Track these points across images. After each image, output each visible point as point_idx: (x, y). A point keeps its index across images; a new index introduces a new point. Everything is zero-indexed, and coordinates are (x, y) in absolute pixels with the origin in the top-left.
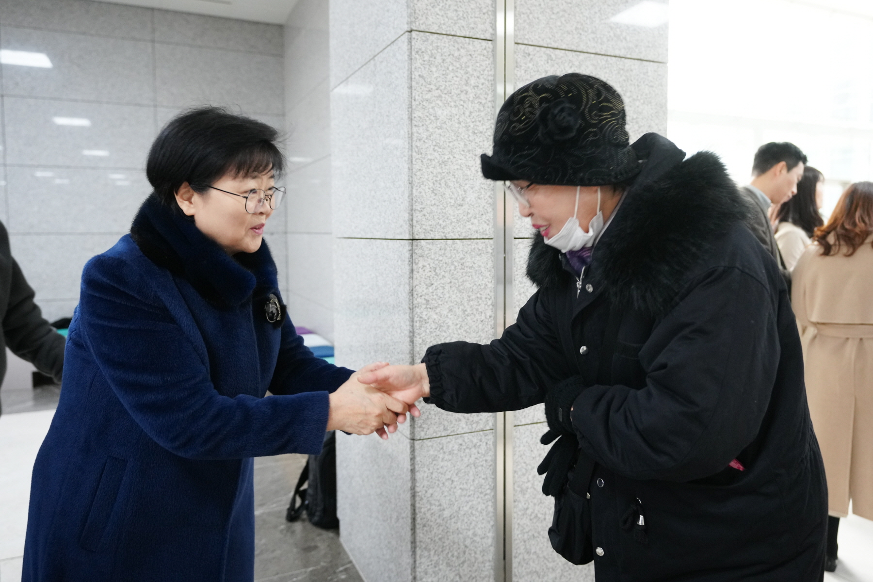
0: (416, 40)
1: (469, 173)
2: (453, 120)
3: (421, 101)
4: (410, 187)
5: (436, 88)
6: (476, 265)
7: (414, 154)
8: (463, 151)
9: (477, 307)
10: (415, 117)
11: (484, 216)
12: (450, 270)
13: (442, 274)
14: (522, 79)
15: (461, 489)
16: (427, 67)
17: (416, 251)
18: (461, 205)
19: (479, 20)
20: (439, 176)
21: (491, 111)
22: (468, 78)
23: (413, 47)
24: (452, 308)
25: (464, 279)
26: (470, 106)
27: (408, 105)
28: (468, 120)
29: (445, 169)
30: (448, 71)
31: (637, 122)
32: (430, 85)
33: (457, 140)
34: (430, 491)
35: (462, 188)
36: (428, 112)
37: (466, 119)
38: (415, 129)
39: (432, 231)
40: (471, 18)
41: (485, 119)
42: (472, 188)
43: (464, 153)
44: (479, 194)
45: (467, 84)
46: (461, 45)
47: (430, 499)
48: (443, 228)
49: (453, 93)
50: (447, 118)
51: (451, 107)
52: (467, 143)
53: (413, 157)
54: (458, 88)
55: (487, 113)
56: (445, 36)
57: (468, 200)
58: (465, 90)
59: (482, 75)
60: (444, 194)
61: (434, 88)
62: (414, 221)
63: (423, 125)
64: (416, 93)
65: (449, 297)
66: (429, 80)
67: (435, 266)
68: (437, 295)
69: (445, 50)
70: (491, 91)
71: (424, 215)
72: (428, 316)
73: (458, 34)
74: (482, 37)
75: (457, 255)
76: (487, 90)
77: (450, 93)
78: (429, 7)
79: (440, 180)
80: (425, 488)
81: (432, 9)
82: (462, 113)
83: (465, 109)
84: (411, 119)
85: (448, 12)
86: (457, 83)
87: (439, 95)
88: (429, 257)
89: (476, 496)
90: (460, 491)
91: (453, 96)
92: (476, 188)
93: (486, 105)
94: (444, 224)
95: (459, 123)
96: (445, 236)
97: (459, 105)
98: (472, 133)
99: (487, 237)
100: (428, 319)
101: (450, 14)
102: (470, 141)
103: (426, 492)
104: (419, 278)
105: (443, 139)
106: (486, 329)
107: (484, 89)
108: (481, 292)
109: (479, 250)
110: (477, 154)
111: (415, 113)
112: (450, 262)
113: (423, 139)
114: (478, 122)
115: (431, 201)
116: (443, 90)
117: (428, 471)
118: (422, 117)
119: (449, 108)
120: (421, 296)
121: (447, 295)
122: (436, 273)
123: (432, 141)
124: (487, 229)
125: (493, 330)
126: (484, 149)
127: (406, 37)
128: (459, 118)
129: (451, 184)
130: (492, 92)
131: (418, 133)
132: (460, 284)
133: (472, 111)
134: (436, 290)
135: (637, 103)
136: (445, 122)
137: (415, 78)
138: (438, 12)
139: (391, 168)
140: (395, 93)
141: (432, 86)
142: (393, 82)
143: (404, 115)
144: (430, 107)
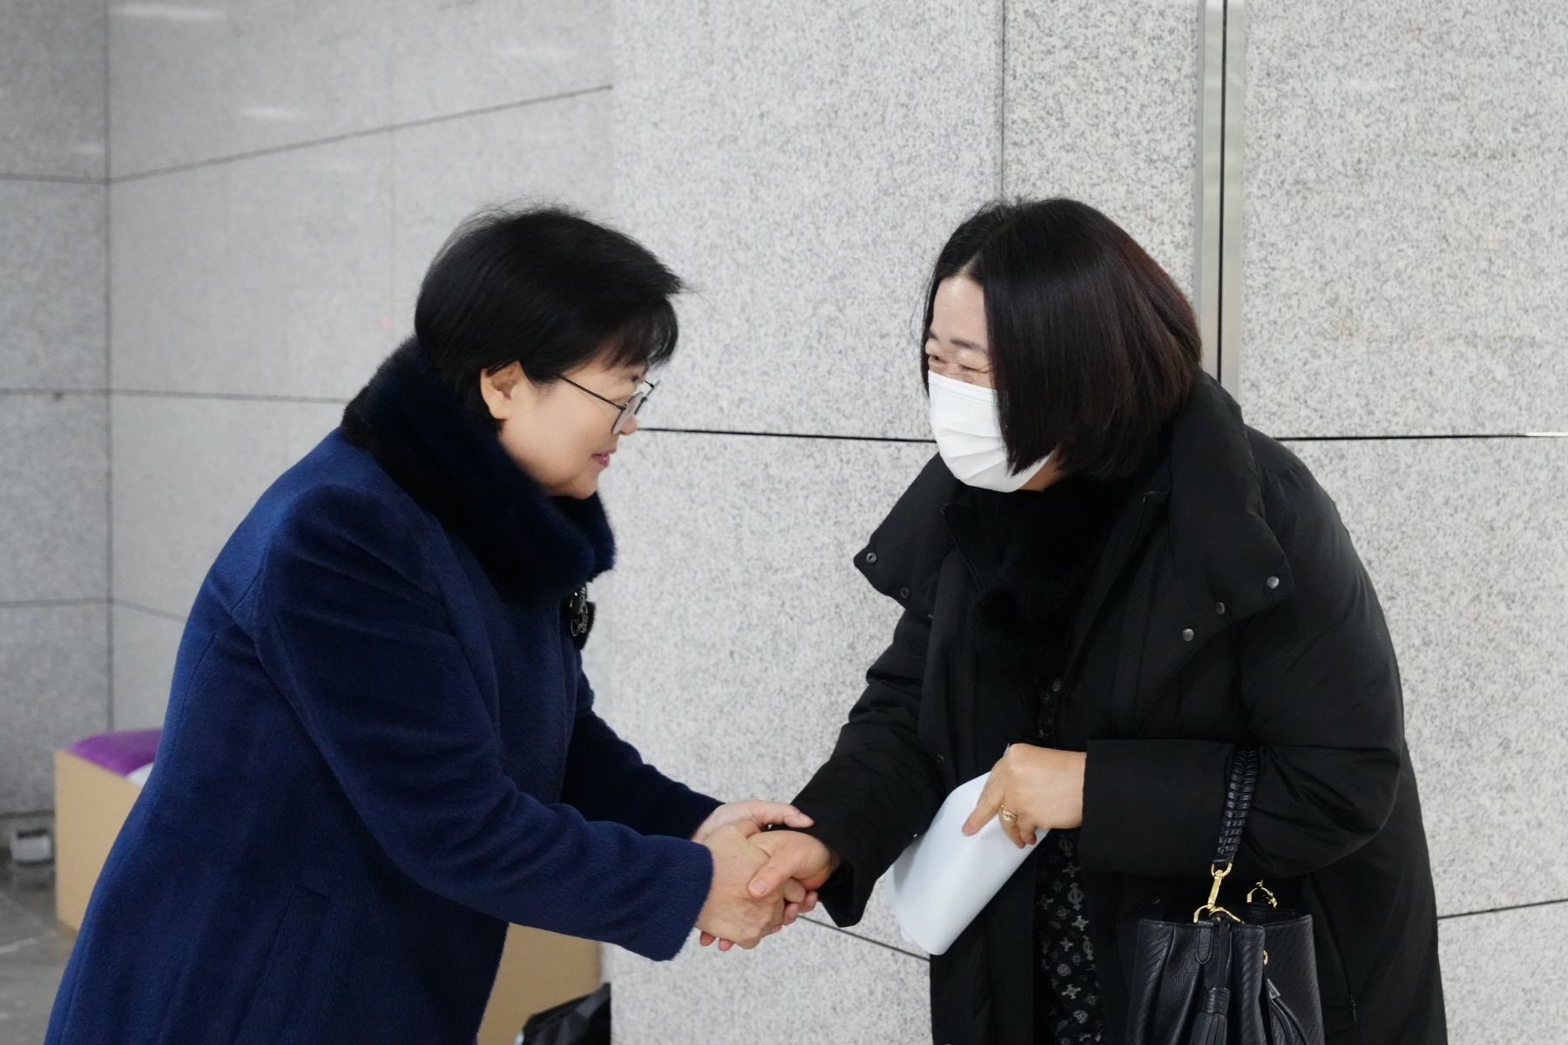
2: (1100, 127)
3: (1030, 77)
5: (1064, 43)
8: (1124, 208)
10: (1014, 122)
14: (1265, 16)
21: (1190, 101)
22: (1139, 15)
26: (1141, 92)
27: (996, 89)
28: (1137, 128)
31: (1537, 125)
32: (1051, 36)
33: (1111, 180)
36: (1044, 108)
37: (1132, 125)
38: (1012, 153)
41: (1177, 123)
43: (1126, 215)
45: (1135, 32)
49: (1102, 58)
50: (1087, 124)
51: (1097, 92)
52: (1133, 187)
54: (1115, 43)
55: (1180, 106)
58: (1132, 48)
59: (1170, 6)
61: (1059, 44)
64: (1017, 59)
66: (1048, 24)
70: (1190, 49)
76: (1180, 47)
77: (1097, 57)
82: (1122, 110)
83: (1128, 97)
84: (1002, 126)
86: (1112, 30)
87: (1071, 62)
91: (1101, 63)
93: (1179, 87)
95: (1116, 135)
97: (1115, 88)
98: (1145, 161)
102: (1139, 181)
105: (1077, 177)
107: (1173, 45)
110: (1155, 216)
111: (1014, 112)
113: (1032, 179)
114: (1159, 131)
116: (1079, 49)
118: (1030, 120)
119: (1093, 96)
123: (1053, 183)
126: (1172, 204)
128: (1114, 123)
130: (1193, 51)
131: (1019, 161)
133: (1146, 102)
135: (1539, 73)
136: (1083, 133)
139: (916, 249)
140: (942, 49)
141: (1055, 41)
142: (933, 19)
143: (980, 114)
144: (1050, 94)
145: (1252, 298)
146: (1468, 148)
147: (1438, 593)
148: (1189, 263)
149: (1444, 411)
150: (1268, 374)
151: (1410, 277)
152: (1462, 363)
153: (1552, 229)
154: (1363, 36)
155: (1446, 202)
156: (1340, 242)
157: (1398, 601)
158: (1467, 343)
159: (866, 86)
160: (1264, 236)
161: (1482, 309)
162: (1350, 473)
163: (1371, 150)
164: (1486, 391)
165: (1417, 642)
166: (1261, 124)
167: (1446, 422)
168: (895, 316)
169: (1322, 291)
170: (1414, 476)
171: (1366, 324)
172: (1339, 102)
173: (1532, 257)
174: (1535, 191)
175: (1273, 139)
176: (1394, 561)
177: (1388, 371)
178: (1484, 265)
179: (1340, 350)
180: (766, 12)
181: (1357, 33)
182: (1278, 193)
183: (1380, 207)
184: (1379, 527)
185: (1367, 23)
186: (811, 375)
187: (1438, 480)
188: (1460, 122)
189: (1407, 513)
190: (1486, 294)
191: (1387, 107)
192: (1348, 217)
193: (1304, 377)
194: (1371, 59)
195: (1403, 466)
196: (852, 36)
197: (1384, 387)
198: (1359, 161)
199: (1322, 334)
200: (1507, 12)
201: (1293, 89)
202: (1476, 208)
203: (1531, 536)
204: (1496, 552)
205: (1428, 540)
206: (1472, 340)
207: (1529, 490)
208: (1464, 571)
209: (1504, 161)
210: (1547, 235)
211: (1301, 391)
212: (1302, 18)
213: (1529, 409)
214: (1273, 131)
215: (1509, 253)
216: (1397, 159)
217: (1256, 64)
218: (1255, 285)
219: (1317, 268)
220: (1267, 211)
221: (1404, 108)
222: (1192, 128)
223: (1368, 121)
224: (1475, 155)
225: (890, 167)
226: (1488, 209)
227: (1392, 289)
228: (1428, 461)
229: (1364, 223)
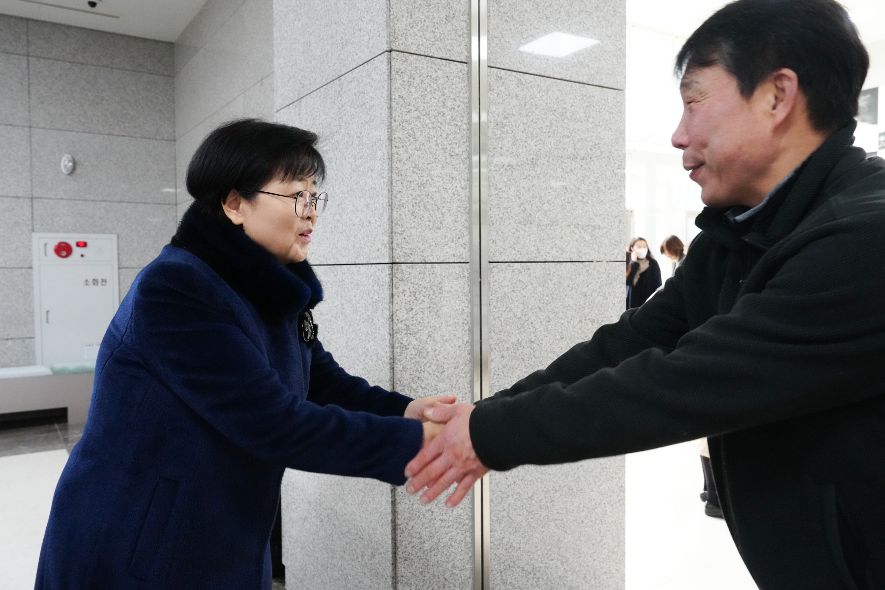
0: (396, 60)
1: (446, 196)
2: (431, 142)
3: (401, 121)
4: (390, 209)
5: (415, 109)
6: (454, 289)
7: (394, 176)
9: (454, 332)
10: (395, 138)
11: (461, 240)
12: (429, 295)
13: (421, 299)
14: (495, 102)
15: (440, 519)
16: (407, 87)
17: (397, 275)
18: (439, 228)
19: (455, 42)
20: (419, 199)
21: (466, 133)
22: (445, 99)
23: (393, 67)
24: (431, 333)
25: (443, 303)
26: (447, 129)
27: (388, 126)
28: (446, 143)
29: (424, 191)
30: (426, 93)
31: (599, 148)
32: (409, 105)
33: (435, 162)
34: (411, 523)
35: (440, 211)
36: (407, 133)
37: (444, 141)
38: (395, 150)
39: (412, 254)
40: (448, 39)
41: (461, 141)
42: (449, 211)
43: (442, 176)
44: (456, 217)
45: (444, 106)
46: (438, 66)
47: (411, 531)
48: (422, 252)
49: (430, 115)
50: (425, 140)
51: (429, 128)
52: (445, 165)
53: (393, 178)
54: (436, 110)
55: (462, 135)
56: (423, 57)
57: (446, 223)
58: (443, 112)
59: (458, 97)
60: (423, 216)
61: (413, 109)
62: (395, 245)
63: (403, 146)
64: (395, 114)
65: (429, 323)
66: (408, 101)
67: (414, 291)
68: (417, 320)
69: (423, 71)
70: (466, 113)
71: (404, 238)
72: (408, 342)
73: (435, 56)
74: (458, 59)
75: (436, 280)
76: (462, 113)
78: (408, 28)
79: (419, 203)
80: (406, 521)
81: (411, 30)
82: (439, 135)
83: (442, 131)
84: (391, 140)
85: (426, 33)
86: (435, 105)
87: (418, 116)
88: (409, 282)
89: (455, 527)
90: (440, 522)
91: (431, 117)
92: (453, 211)
93: (462, 128)
94: (423, 247)
95: (437, 145)
96: (424, 260)
97: (436, 127)
98: (449, 156)
99: (463, 261)
100: (409, 345)
101: (428, 35)
102: (447, 163)
103: (407, 524)
104: (399, 303)
105: (422, 161)
106: (464, 355)
107: (459, 112)
108: (458, 317)
109: (456, 274)
110: (453, 177)
111: (395, 134)
112: (429, 286)
113: (403, 161)
114: (454, 144)
115: (411, 224)
116: (421, 111)
117: (409, 503)
118: (402, 138)
119: (427, 130)
120: (401, 322)
121: (427, 320)
122: (416, 298)
123: (412, 162)
124: (464, 253)
125: (470, 356)
126: (460, 172)
127: (386, 57)
128: (436, 141)
129: (429, 207)
131: (398, 154)
132: (439, 309)
133: (449, 133)
134: (415, 315)
135: (599, 129)
136: (424, 144)
137: (395, 99)
138: (417, 33)
139: (364, 191)
140: (370, 114)
141: (411, 107)
142: (367, 102)
143: (383, 136)
144: (410, 128)
145: (492, 209)
146: (574, 155)
147: (566, 319)
148: (467, 195)
149: (567, 252)
150: (499, 238)
151: (553, 202)
152: (573, 234)
153: (605, 186)
154: (533, 112)
155: (566, 175)
156: (526, 188)
157: (551, 322)
158: (575, 227)
159: (347, 132)
160: (497, 185)
161: (580, 215)
162: (532, 275)
163: (537, 154)
164: (582, 245)
165: (559, 338)
166: (495, 143)
167: (568, 256)
168: (357, 217)
169: (520, 207)
170: (556, 276)
171: (537, 219)
172: (525, 136)
173: (598, 196)
174: (599, 172)
175: (499, 149)
176: (549, 308)
177: (546, 237)
178: (581, 199)
179: (527, 229)
180: (317, 110)
181: (531, 111)
182: (502, 169)
183: (541, 176)
184: (543, 295)
185: (535, 107)
186: (333, 242)
187: (565, 278)
188: (571, 145)
189: (554, 290)
190: (582, 209)
191: (543, 139)
192: (529, 179)
193: (513, 239)
194: (537, 121)
195: (552, 272)
196: (342, 114)
197: (544, 243)
198: (533, 159)
199: (520, 223)
200: (587, 106)
201: (507, 131)
202: (577, 177)
203: (600, 298)
204: (587, 304)
205: (562, 300)
206: (577, 226)
207: (599, 281)
208: (575, 311)
209: (587, 161)
210: (603, 188)
211: (512, 244)
212: (510, 104)
213: (598, 252)
214: (499, 146)
215: (590, 194)
216: (547, 158)
217: (492, 120)
218: (494, 204)
219: (517, 198)
220: (498, 176)
221: (549, 139)
222: (468, 144)
223: (536, 144)
224: (577, 158)
225: (355, 161)
226: (582, 178)
227: (546, 207)
228: (561, 270)
229: (535, 182)
